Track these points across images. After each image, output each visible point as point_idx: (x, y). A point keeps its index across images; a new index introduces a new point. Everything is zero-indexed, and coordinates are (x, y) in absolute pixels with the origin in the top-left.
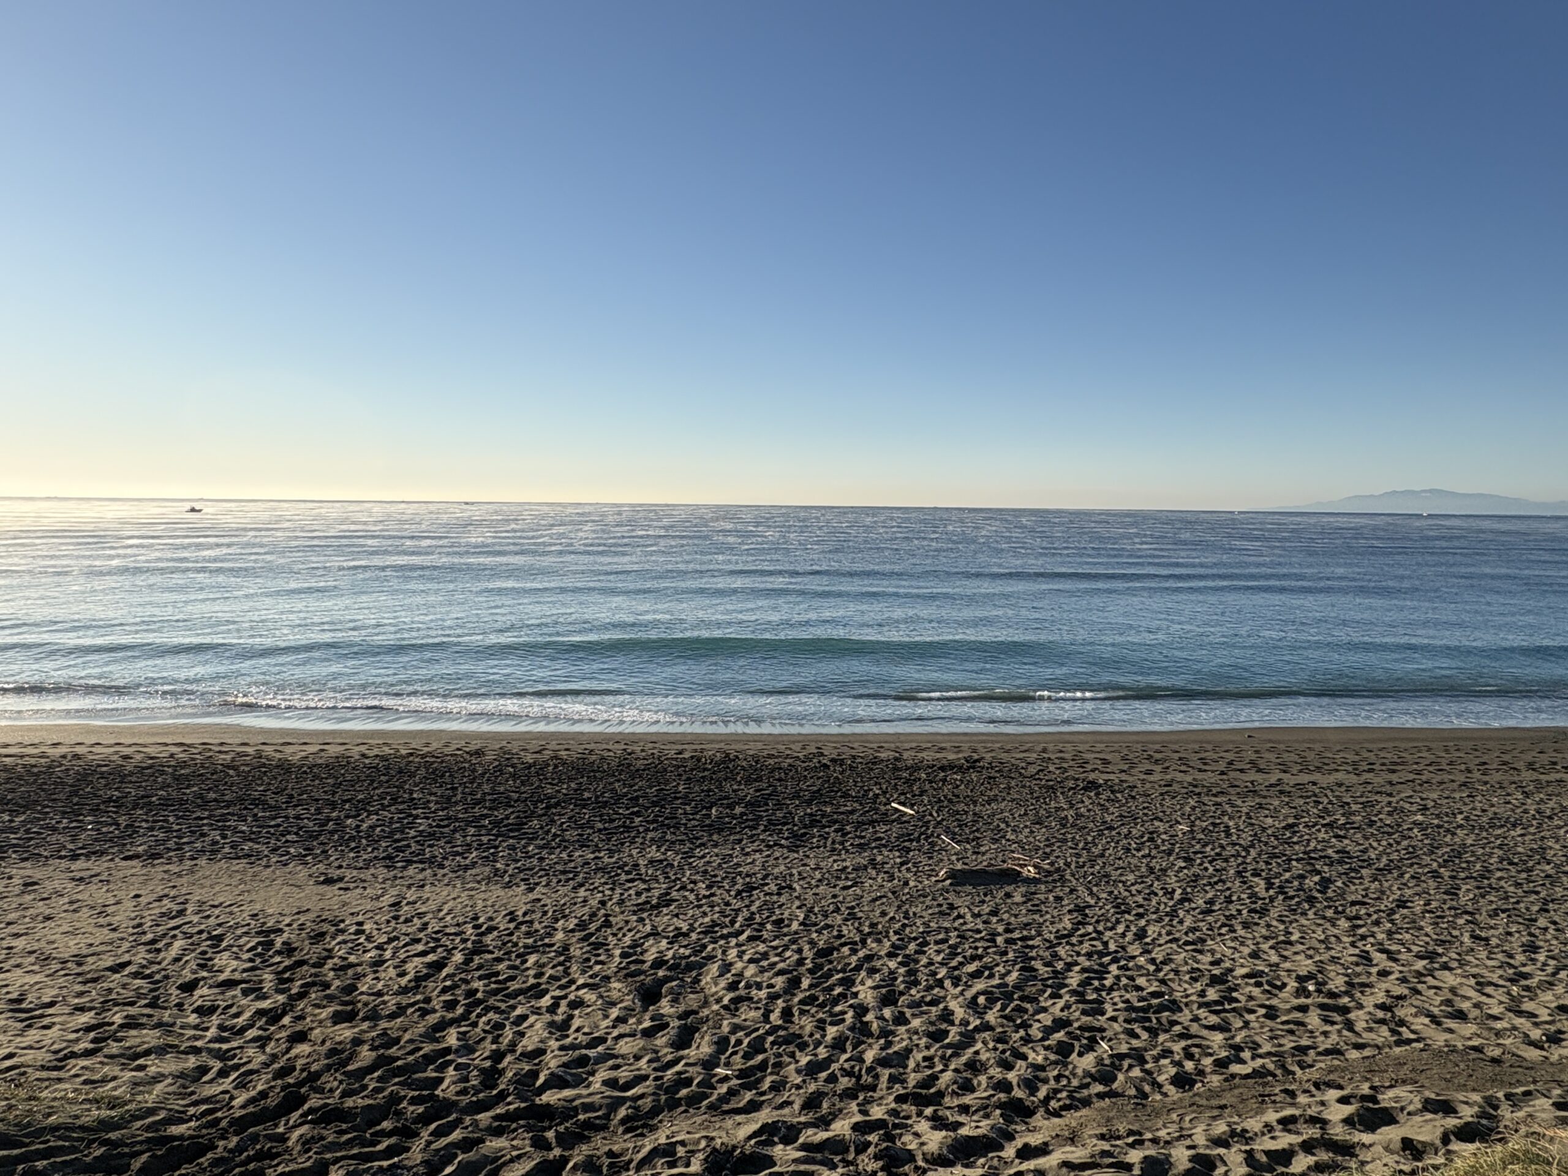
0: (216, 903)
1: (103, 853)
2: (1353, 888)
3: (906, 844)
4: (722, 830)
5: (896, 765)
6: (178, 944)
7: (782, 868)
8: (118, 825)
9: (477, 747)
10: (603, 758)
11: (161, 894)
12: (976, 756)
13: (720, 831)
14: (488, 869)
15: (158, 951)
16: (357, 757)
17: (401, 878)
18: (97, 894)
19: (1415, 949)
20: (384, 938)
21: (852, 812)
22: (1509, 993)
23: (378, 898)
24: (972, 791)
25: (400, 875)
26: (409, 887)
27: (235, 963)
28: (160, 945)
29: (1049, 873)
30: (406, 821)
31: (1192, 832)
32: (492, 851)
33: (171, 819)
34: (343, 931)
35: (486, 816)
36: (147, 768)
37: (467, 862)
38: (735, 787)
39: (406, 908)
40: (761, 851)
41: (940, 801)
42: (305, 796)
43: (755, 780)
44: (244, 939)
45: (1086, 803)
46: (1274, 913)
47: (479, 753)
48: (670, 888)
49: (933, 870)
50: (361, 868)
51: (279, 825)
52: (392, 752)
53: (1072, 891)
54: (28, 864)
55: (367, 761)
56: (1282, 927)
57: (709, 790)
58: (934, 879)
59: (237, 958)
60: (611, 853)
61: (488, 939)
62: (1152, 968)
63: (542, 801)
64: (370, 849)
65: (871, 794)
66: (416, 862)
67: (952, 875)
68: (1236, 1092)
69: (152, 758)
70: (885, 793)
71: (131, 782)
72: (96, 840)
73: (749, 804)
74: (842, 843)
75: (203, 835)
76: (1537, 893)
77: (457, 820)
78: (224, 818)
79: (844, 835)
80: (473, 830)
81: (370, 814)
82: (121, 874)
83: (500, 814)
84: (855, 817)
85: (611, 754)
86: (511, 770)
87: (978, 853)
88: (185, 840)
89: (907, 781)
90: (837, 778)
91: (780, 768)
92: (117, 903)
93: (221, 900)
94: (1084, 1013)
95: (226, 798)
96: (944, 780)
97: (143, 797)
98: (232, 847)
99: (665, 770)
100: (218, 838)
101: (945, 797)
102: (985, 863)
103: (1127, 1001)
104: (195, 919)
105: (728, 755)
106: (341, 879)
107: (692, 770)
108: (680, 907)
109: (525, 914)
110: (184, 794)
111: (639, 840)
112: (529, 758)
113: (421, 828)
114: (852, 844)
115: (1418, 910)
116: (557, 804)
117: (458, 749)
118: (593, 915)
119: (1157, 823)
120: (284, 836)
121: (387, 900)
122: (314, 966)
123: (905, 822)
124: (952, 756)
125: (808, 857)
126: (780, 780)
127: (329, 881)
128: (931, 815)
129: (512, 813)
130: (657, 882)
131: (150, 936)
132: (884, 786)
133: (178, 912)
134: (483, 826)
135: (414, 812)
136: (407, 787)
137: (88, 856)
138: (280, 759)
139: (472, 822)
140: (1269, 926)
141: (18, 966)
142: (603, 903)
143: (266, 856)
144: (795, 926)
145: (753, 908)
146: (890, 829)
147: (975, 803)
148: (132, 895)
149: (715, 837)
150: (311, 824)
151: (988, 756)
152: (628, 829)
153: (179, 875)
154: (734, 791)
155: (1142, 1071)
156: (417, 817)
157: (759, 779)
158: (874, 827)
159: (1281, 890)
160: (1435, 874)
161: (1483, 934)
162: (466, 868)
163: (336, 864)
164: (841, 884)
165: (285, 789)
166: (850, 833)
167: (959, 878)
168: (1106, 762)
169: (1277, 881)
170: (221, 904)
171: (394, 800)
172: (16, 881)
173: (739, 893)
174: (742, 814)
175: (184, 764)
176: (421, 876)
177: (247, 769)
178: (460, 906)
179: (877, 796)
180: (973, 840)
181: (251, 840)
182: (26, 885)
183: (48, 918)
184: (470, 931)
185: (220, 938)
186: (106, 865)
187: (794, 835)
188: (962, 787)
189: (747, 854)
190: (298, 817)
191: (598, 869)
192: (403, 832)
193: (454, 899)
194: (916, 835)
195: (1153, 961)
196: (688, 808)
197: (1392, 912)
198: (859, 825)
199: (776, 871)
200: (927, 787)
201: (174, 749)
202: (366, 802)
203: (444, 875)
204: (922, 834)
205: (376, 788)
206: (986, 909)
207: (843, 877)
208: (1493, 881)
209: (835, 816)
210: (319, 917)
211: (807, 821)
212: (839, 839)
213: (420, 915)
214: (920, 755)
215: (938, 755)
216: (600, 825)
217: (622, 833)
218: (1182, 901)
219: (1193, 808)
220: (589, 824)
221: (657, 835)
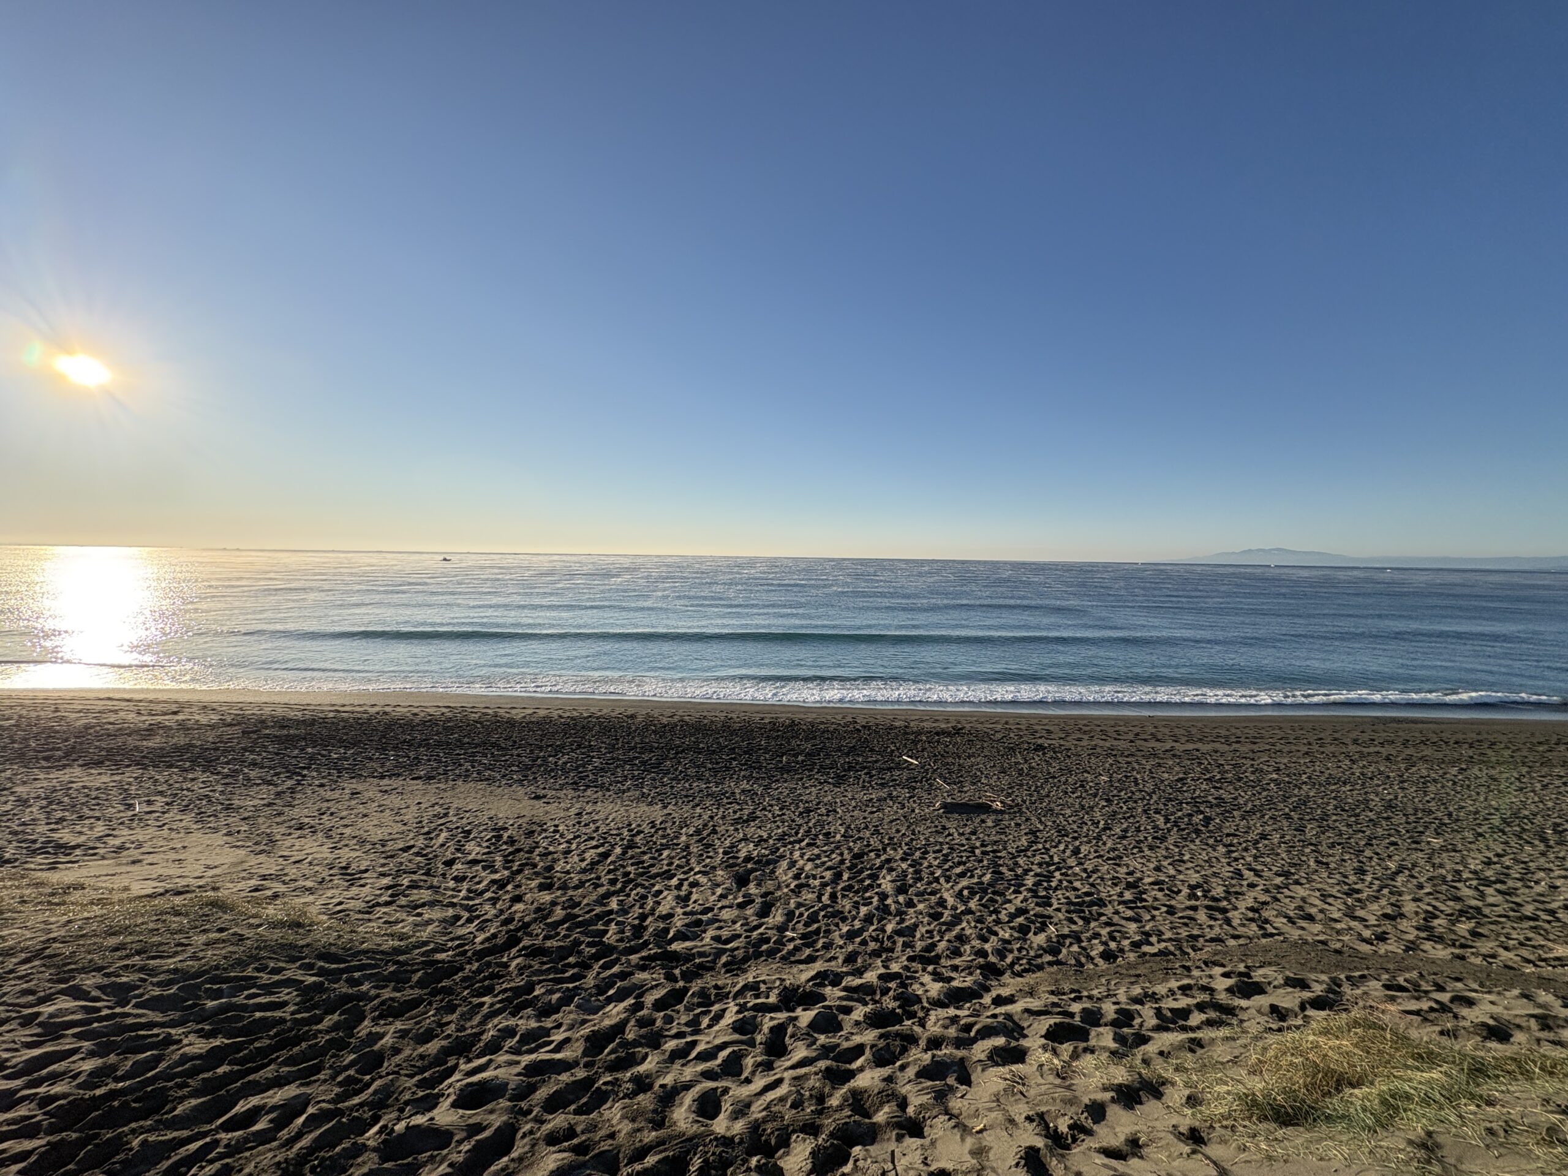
0: (467, 809)
1: (399, 775)
2: (1228, 824)
3: (913, 784)
4: (790, 771)
5: (905, 731)
6: (444, 835)
7: (830, 798)
8: (409, 757)
9: (632, 712)
10: (712, 722)
11: (434, 802)
12: (960, 726)
13: (788, 772)
14: (638, 793)
15: (431, 839)
16: (556, 718)
17: (583, 797)
18: (395, 801)
19: (1275, 869)
20: (571, 836)
21: (876, 762)
22: (1345, 903)
23: (568, 809)
24: (957, 749)
25: (582, 795)
26: (588, 803)
27: (478, 849)
28: (432, 835)
29: (1011, 807)
30: (586, 760)
31: (1111, 781)
32: (640, 781)
33: (441, 755)
34: (545, 830)
35: (637, 758)
36: (427, 722)
37: (625, 788)
38: (798, 743)
39: (585, 817)
40: (815, 786)
41: (935, 755)
42: (523, 742)
43: (812, 739)
44: (483, 835)
45: (1036, 759)
46: (1171, 840)
47: (633, 717)
48: (756, 809)
49: (931, 802)
50: (557, 790)
51: (507, 761)
52: (578, 713)
53: (1027, 820)
54: (354, 781)
55: (562, 720)
56: (1177, 850)
57: (781, 745)
58: (932, 808)
59: (480, 846)
60: (717, 784)
61: (638, 839)
62: (1085, 875)
63: (673, 749)
64: (563, 778)
65: (889, 750)
66: (592, 787)
67: (944, 806)
68: (1147, 965)
69: (430, 715)
70: (898, 749)
71: (417, 730)
72: (395, 767)
73: (808, 754)
74: (869, 782)
75: (460, 765)
76: (1364, 832)
77: (619, 759)
78: (473, 754)
79: (871, 777)
80: (628, 767)
81: (564, 754)
82: (410, 789)
83: (646, 757)
84: (878, 765)
85: (718, 719)
86: (653, 728)
87: (962, 792)
88: (449, 768)
89: (913, 742)
90: (865, 738)
91: (828, 731)
92: (408, 807)
93: (470, 807)
94: (1037, 904)
95: (475, 742)
96: (938, 742)
97: (425, 740)
98: (478, 774)
99: (752, 730)
100: (470, 767)
101: (939, 753)
102: (967, 799)
103: (1067, 898)
104: (455, 819)
105: (793, 721)
106: (545, 796)
107: (770, 731)
108: (762, 821)
109: (661, 823)
110: (450, 739)
111: (735, 776)
112: (665, 721)
113: (596, 765)
114: (876, 783)
115: (1276, 841)
116: (683, 751)
117: (620, 713)
118: (705, 825)
119: (1086, 775)
120: (510, 767)
121: (573, 811)
122: (527, 852)
123: (912, 769)
124: (943, 726)
125: (847, 791)
126: (828, 739)
127: (537, 798)
128: (930, 765)
129: (653, 756)
130: (747, 804)
131: (426, 829)
132: (898, 745)
133: (444, 814)
134: (635, 764)
135: (591, 754)
136: (587, 737)
137: (390, 777)
138: (508, 718)
139: (628, 761)
140: (1167, 849)
141: (346, 845)
142: (712, 817)
143: (499, 780)
144: (838, 837)
145: (810, 824)
146: (902, 774)
147: (959, 758)
148: (416, 802)
149: (785, 776)
150: (527, 760)
151: (968, 726)
152: (728, 769)
153: (445, 790)
154: (797, 745)
155: (1080, 947)
156: (593, 757)
157: (815, 738)
158: (891, 772)
159: (1176, 824)
160: (1288, 817)
161: (1324, 860)
162: (624, 792)
163: (542, 786)
164: (869, 810)
165: (511, 737)
166: (875, 776)
167: (949, 808)
168: (1049, 732)
169: (1172, 817)
170: (470, 810)
171: (579, 746)
172: (347, 791)
173: (801, 813)
174: (803, 761)
175: (450, 720)
176: (595, 796)
177: (488, 724)
178: (620, 817)
179: (893, 751)
180: (958, 783)
181: (489, 769)
182: (353, 794)
183: (365, 816)
184: (626, 833)
185: (469, 832)
186: (401, 783)
187: (838, 776)
188: (951, 746)
189: (806, 788)
190: (518, 755)
191: (708, 795)
192: (584, 767)
193: (616, 812)
194: (920, 778)
195: (1085, 870)
196: (767, 756)
197: (1257, 842)
198: (881, 770)
199: (826, 800)
201: (444, 710)
202: (562, 746)
203: (610, 796)
204: (924, 777)
205: (568, 738)
206: (968, 830)
207: (870, 805)
208: (1330, 822)
209: (865, 764)
210: (531, 820)
211: (846, 766)
212: (867, 779)
213: (594, 822)
215: (934, 725)
216: (710, 766)
217: (724, 771)
218: (1104, 829)
219: (1111, 765)
220: (703, 765)
221: (748, 773)
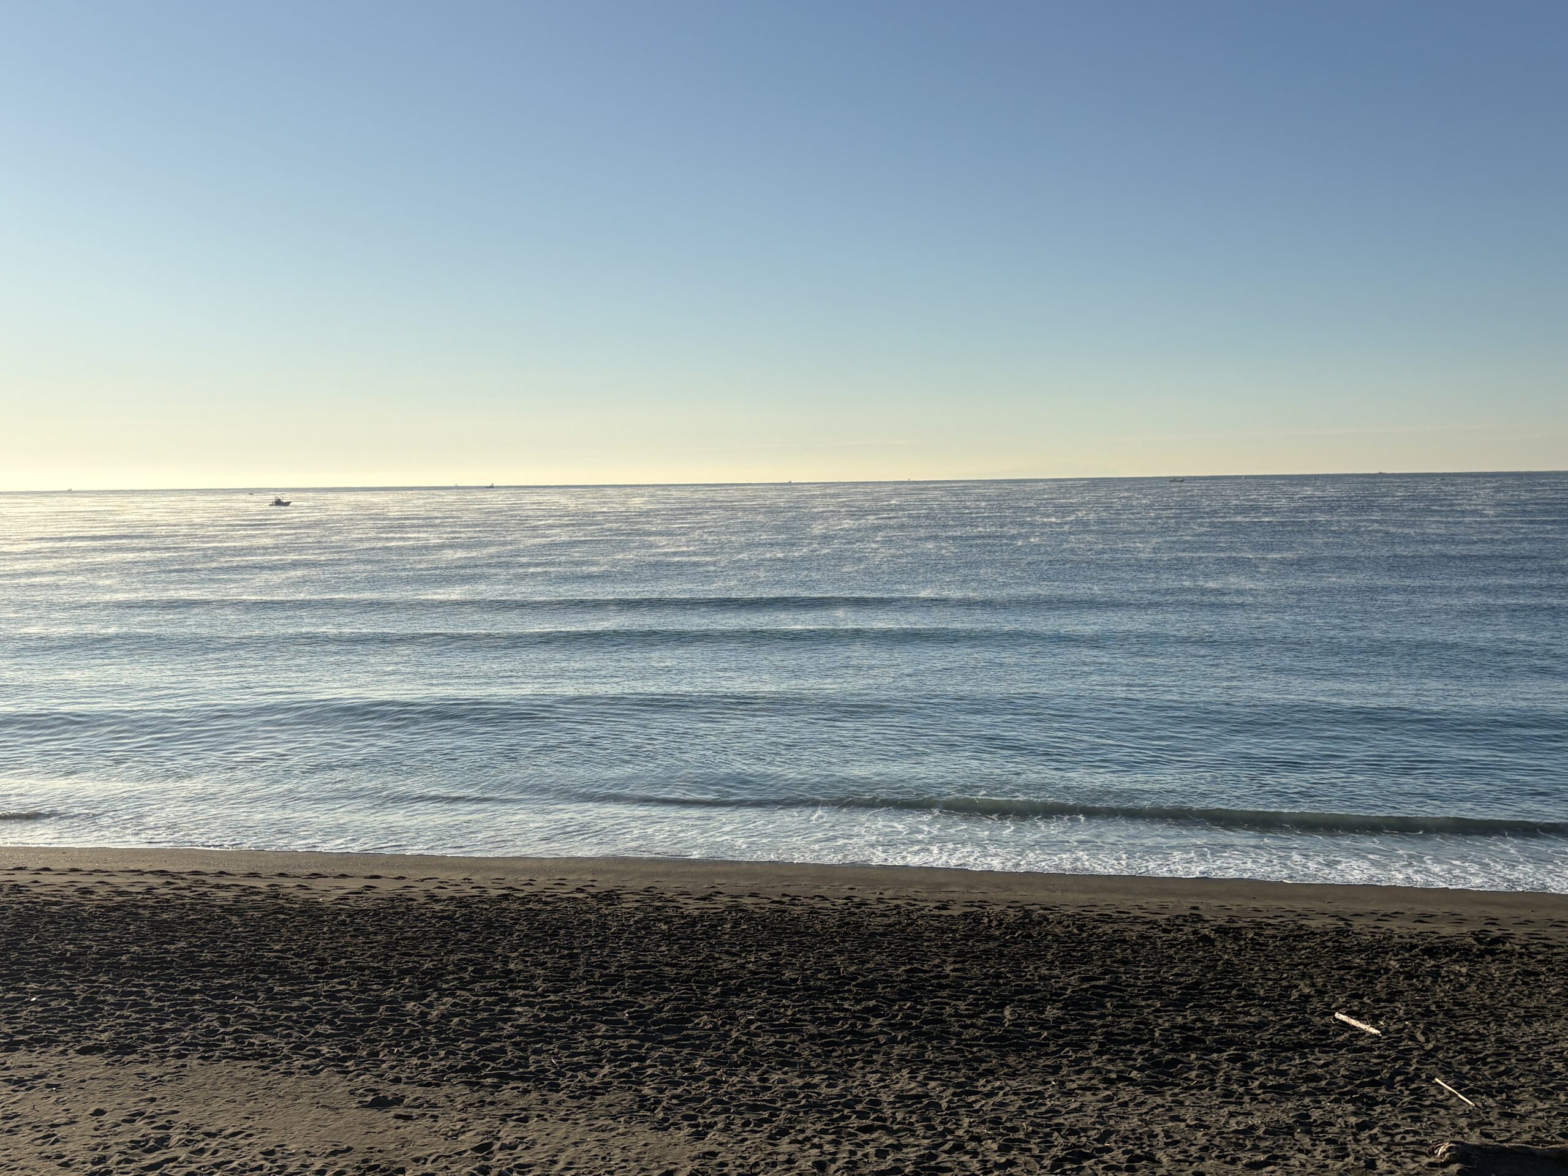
0: (213, 1130)
1: (49, 1041)
3: (1367, 1090)
4: (1024, 1048)
5: (1339, 943)
7: (1135, 1121)
8: (73, 997)
9: (610, 886)
10: (813, 912)
11: (133, 1110)
12: (1496, 932)
13: (1020, 1049)
14: (629, 1096)
16: (422, 900)
17: (492, 1103)
18: (41, 1106)
21: (1260, 1026)
23: (456, 1135)
24: (1492, 996)
25: (488, 1100)
26: (504, 1119)
30: (498, 1008)
32: (635, 1065)
33: (149, 991)
35: (624, 1005)
36: (114, 909)
37: (596, 1082)
38: (1044, 971)
39: (499, 1156)
40: (1094, 1089)
41: (1428, 1013)
42: (343, 961)
43: (1080, 961)
47: (611, 897)
48: (936, 1146)
49: (1422, 1143)
50: (429, 1084)
51: (303, 1008)
52: (475, 892)
55: (437, 907)
57: (998, 975)
58: (1425, 1160)
60: (832, 1079)
63: (714, 983)
64: (442, 1053)
65: (1295, 994)
66: (513, 1078)
67: (1463, 1154)
69: (121, 894)
70: (1321, 993)
71: (91, 930)
72: (42, 1020)
73: (1070, 1003)
74: (1243, 1082)
75: (195, 1018)
77: (578, 1009)
78: (224, 992)
79: (1248, 1066)
80: (604, 1028)
81: (442, 993)
82: (77, 1076)
83: (647, 1002)
84: (1266, 1036)
85: (828, 905)
86: (664, 927)
87: (1512, 1116)
88: (167, 1025)
89: (1363, 973)
90: (1228, 962)
91: (1124, 941)
92: (71, 1122)
93: (220, 1124)
95: (227, 960)
96: (1435, 974)
97: (109, 954)
98: (236, 1040)
99: (919, 936)
100: (215, 1023)
101: (1439, 1005)
102: (1526, 1137)
104: (183, 1154)
105: (1027, 914)
106: (398, 1101)
107: (966, 938)
110: (167, 952)
111: (879, 1058)
112: (692, 908)
113: (522, 1021)
114: (1262, 1086)
116: (739, 990)
117: (580, 890)
120: (312, 1025)
121: (469, 1140)
123: (1362, 1049)
124: (1447, 930)
125: (1181, 1103)
126: (1124, 962)
127: (380, 1103)
128: (1412, 1038)
129: (666, 1001)
130: (913, 1132)
132: (1319, 981)
133: (157, 1140)
134: (621, 1022)
135: (511, 995)
136: (499, 951)
137: (29, 1044)
138: (306, 901)
139: (603, 1013)
143: (287, 1057)
146: (1335, 1061)
147: (1500, 1020)
148: (92, 1110)
149: (1011, 1060)
150: (353, 1008)
151: (1520, 932)
152: (859, 1037)
153: (158, 1081)
154: (1042, 978)
156: (515, 1002)
157: (1086, 959)
158: (1303, 1056)
162: (594, 1093)
163: (391, 1075)
164: (1245, 1157)
165: (313, 950)
166: (1258, 1064)
167: (1475, 1162)
170: (221, 1131)
171: (480, 974)
174: (1058, 1021)
175: (165, 905)
176: (523, 1102)
177: (257, 914)
178: (585, 1157)
179: (1306, 998)
180: (1500, 1092)
181: (263, 1029)
186: (56, 1060)
187: (1154, 1063)
188: (1472, 988)
189: (1070, 1093)
190: (332, 995)
191: (810, 1107)
192: (493, 1027)
193: (576, 1144)
194: (1385, 1074)
196: (962, 1005)
198: (1274, 1049)
199: (1124, 1126)
200: (1402, 984)
201: (153, 881)
202: (437, 974)
203: (559, 1103)
204: (1398, 1072)
205: (452, 952)
207: (1249, 1144)
209: (1229, 1033)
210: (365, 1161)
211: (1178, 1037)
212: (1236, 1074)
214: (1385, 925)
215: (1421, 927)
216: (812, 1029)
217: (849, 1044)
220: (794, 1027)
221: (910, 1050)
